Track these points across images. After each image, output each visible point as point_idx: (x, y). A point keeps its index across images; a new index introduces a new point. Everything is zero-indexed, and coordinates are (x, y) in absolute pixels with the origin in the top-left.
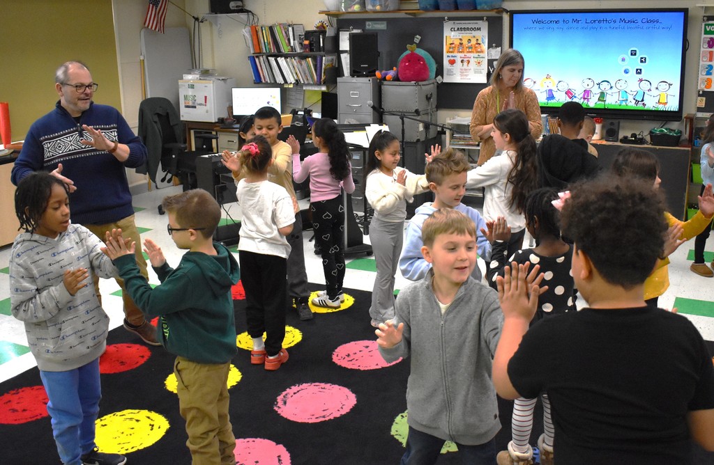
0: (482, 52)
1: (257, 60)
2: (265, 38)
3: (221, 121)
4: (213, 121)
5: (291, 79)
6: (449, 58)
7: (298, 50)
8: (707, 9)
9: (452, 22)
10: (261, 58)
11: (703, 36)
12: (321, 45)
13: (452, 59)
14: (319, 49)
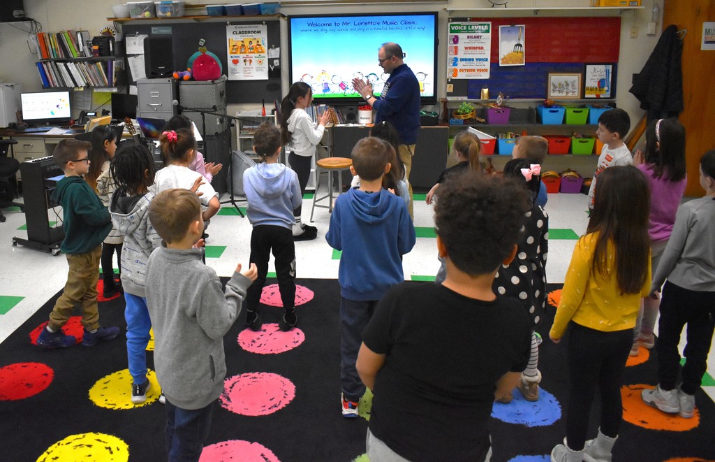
0: (262, 52)
1: (45, 66)
2: (53, 44)
3: (12, 126)
4: (5, 127)
5: (81, 83)
6: (233, 59)
7: (89, 55)
8: (451, 12)
9: (234, 26)
10: (49, 64)
11: (449, 34)
12: (111, 50)
13: (235, 59)
14: (109, 53)
